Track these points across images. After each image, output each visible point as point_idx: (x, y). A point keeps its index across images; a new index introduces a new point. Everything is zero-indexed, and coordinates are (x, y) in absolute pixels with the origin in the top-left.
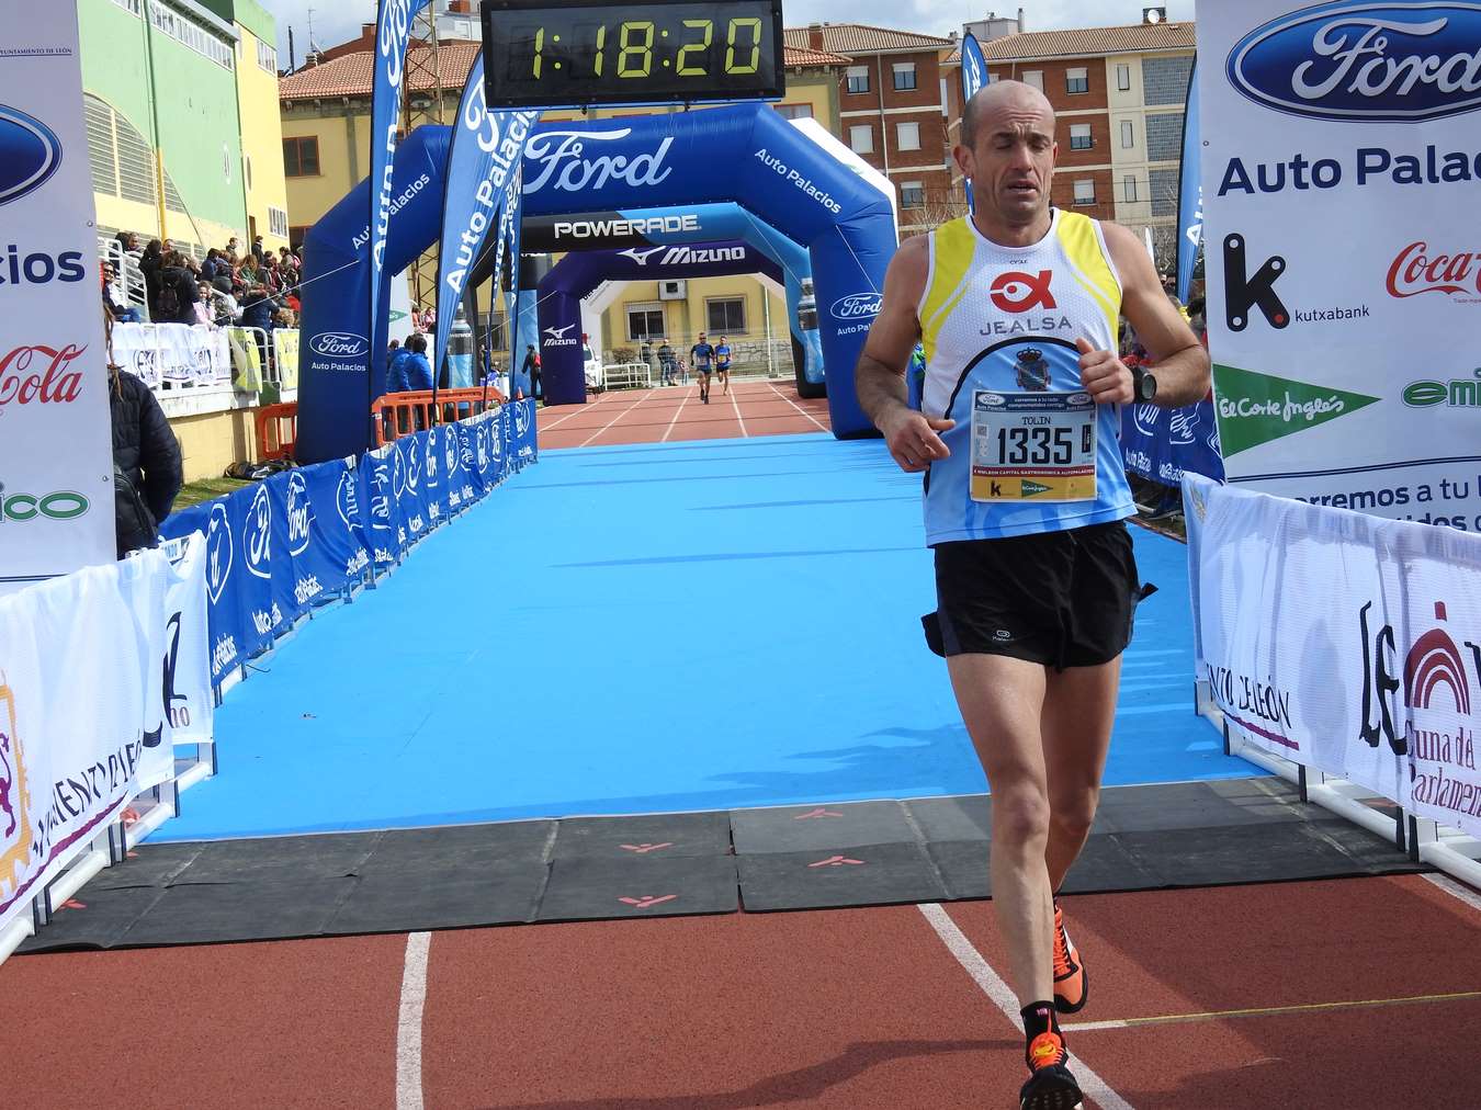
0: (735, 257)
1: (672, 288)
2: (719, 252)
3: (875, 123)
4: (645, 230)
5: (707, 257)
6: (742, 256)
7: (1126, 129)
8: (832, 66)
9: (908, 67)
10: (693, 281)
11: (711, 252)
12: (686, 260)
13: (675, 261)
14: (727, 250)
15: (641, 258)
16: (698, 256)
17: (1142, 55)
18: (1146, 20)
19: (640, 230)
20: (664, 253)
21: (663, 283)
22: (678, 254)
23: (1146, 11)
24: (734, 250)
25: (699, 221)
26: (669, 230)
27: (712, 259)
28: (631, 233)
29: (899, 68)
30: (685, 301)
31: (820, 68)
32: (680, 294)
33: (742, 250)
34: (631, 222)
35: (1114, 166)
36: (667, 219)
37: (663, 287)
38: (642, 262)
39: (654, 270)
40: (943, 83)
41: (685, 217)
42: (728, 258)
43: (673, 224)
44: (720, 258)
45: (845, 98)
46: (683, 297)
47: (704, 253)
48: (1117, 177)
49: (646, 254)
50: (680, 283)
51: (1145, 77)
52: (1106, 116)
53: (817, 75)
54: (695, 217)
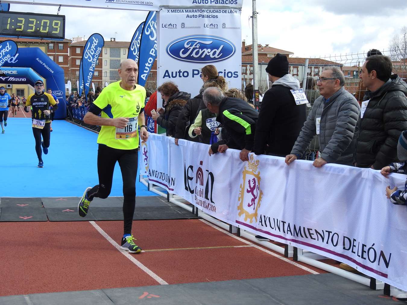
0: (24, 80)
1: (9, 86)
2: (21, 79)
3: (54, 56)
4: (5, 73)
5: (18, 80)
6: (25, 80)
7: (106, 62)
8: (46, 43)
9: (62, 45)
10: (14, 85)
11: (19, 79)
12: (13, 80)
13: (11, 80)
14: (22, 79)
15: (4, 79)
16: (16, 79)
17: (110, 47)
18: (111, 40)
19: (4, 73)
20: (9, 78)
21: (7, 85)
22: (11, 79)
23: (111, 38)
24: (24, 79)
25: (17, 72)
26: (10, 73)
27: (19, 80)
28: (2, 73)
29: (60, 45)
30: (11, 89)
31: (44, 43)
32: (11, 87)
33: (25, 79)
34: (2, 71)
35: (103, 69)
36: (10, 71)
37: (7, 86)
38: (4, 80)
39: (6, 82)
40: (69, 49)
41: (14, 71)
42: (22, 80)
43: (11, 72)
44: (20, 80)
45: (48, 50)
46: (11, 88)
47: (17, 79)
48: (103, 71)
49: (5, 78)
50: (11, 85)
51: (110, 52)
52: (102, 59)
53: (43, 44)
54: (16, 71)
